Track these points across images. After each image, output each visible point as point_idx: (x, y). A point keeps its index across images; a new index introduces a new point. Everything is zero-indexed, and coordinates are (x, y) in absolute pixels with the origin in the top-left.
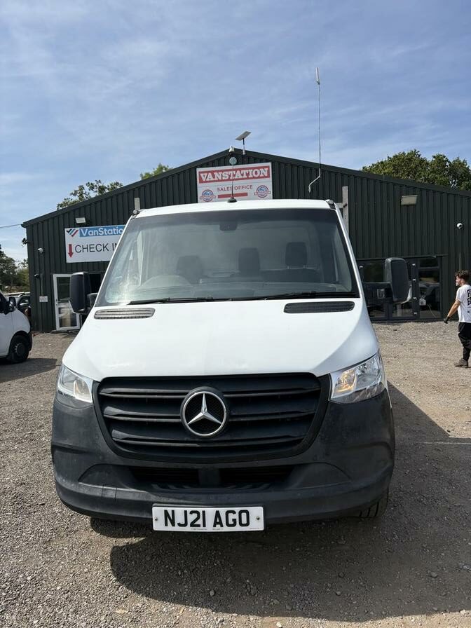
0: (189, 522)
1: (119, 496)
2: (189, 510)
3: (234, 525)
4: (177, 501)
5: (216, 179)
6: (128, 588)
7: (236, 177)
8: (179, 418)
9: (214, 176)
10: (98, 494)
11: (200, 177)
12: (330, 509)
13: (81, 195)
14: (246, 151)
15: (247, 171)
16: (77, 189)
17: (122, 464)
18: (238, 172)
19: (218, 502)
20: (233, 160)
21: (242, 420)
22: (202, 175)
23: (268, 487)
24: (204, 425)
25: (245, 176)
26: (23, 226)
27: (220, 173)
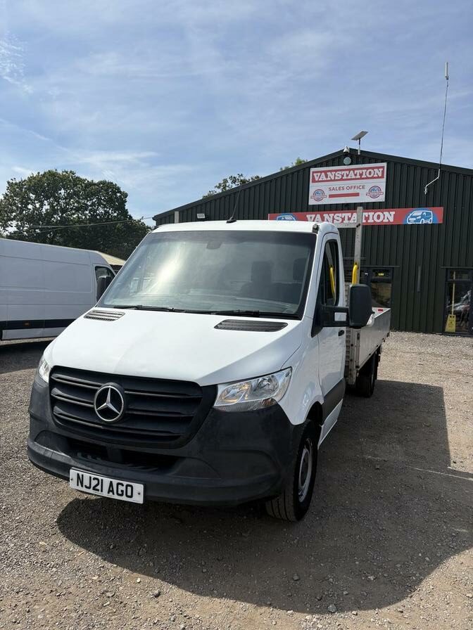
0: (92, 486)
1: (54, 457)
2: (93, 476)
3: (122, 495)
4: (87, 468)
5: (329, 179)
6: (60, 528)
7: (349, 177)
8: (92, 404)
9: (327, 176)
10: (42, 452)
11: (313, 176)
12: (197, 498)
13: (224, 188)
14: (361, 151)
15: (361, 171)
16: (222, 182)
17: (57, 432)
18: (352, 172)
19: (114, 474)
20: (347, 160)
21: (135, 413)
22: (315, 175)
23: (155, 471)
24: (107, 412)
25: (358, 177)
26: (154, 219)
27: (333, 173)
